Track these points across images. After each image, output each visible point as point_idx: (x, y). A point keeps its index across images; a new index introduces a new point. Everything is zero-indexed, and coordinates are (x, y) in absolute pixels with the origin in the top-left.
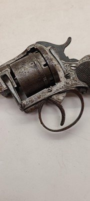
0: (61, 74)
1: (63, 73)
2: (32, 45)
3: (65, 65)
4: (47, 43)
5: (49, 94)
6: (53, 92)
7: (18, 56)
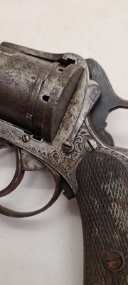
0: (63, 136)
1: (67, 138)
2: (76, 56)
3: (83, 130)
4: (104, 74)
5: (19, 141)
6: (26, 145)
7: (46, 53)
